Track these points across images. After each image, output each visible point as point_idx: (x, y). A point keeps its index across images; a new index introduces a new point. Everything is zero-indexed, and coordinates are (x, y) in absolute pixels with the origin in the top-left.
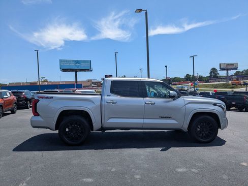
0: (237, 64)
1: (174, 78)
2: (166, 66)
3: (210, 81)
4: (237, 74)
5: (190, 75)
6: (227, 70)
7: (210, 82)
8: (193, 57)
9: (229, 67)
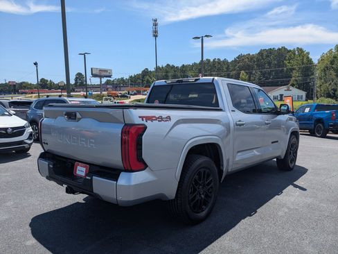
0: (111, 70)
1: (21, 83)
2: (36, 64)
3: (76, 90)
4: (108, 83)
5: (47, 81)
6: (101, 77)
7: (77, 92)
8: (84, 54)
9: (103, 74)
